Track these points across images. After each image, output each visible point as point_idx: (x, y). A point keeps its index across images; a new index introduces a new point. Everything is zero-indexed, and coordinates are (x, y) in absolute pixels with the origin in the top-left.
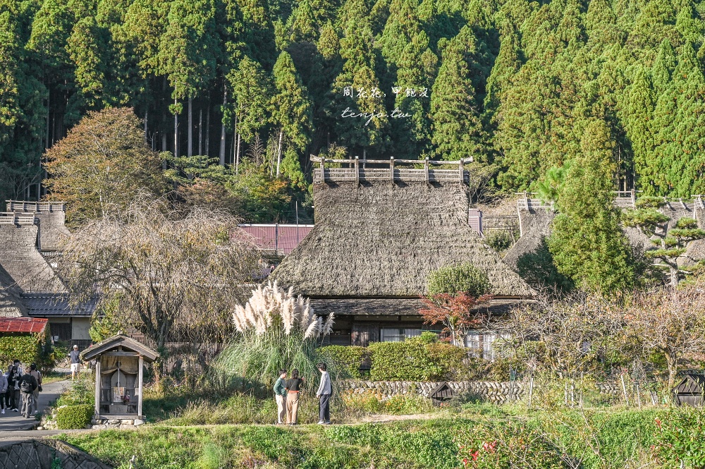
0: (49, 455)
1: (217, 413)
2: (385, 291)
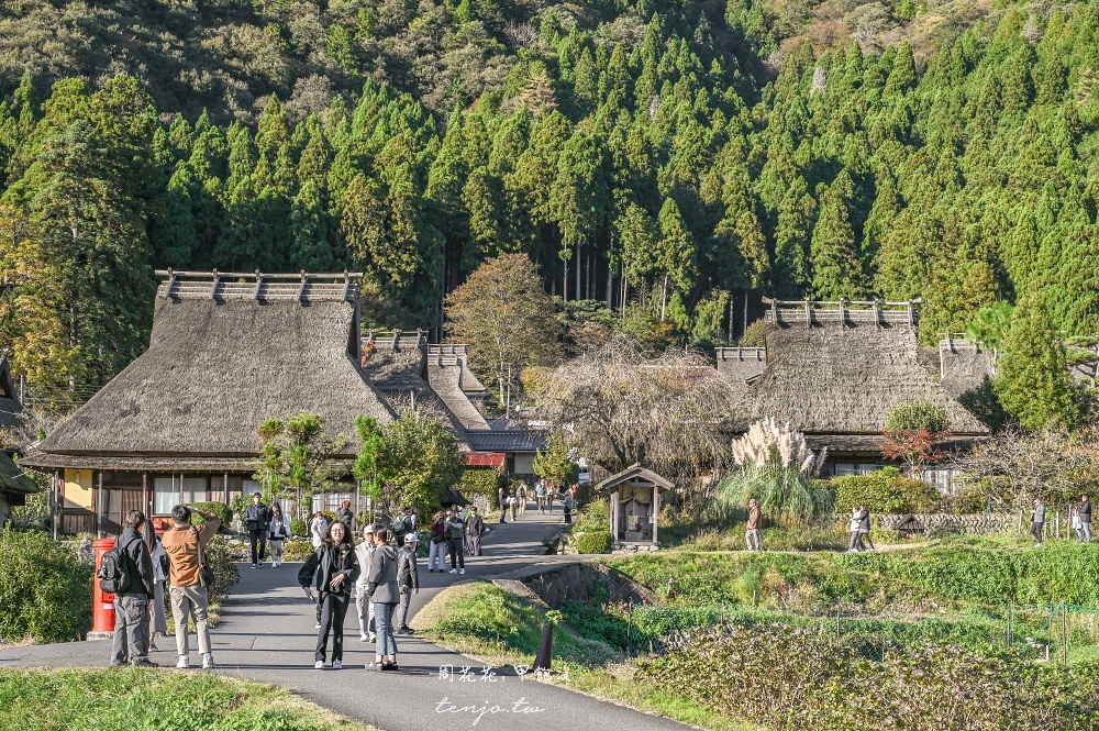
0: (593, 577)
1: (729, 539)
2: (841, 427)
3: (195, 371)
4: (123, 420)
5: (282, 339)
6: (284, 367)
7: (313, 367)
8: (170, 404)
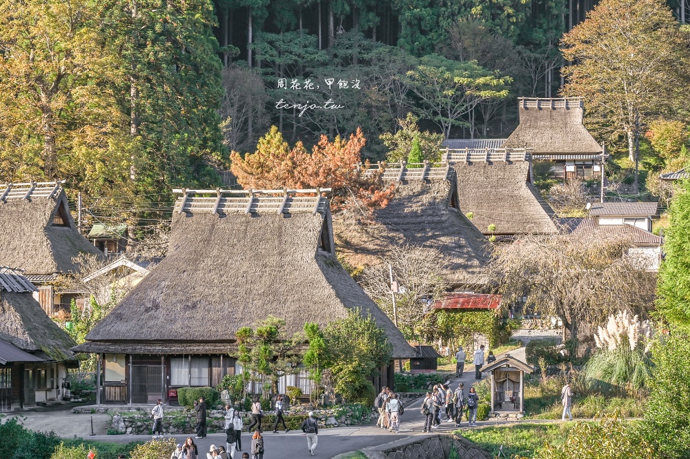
0: (449, 445)
3: (200, 273)
4: (147, 315)
5: (268, 246)
6: (268, 269)
7: (288, 269)
8: (181, 301)
